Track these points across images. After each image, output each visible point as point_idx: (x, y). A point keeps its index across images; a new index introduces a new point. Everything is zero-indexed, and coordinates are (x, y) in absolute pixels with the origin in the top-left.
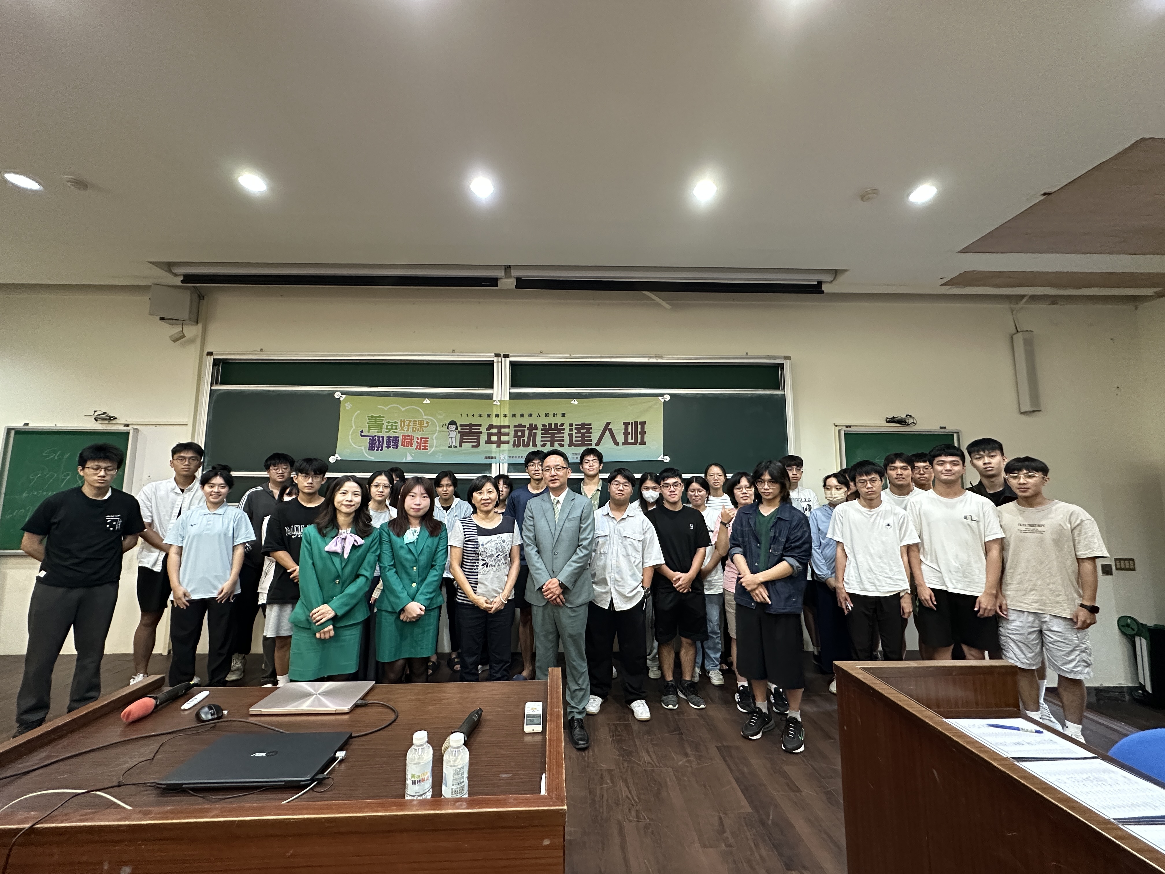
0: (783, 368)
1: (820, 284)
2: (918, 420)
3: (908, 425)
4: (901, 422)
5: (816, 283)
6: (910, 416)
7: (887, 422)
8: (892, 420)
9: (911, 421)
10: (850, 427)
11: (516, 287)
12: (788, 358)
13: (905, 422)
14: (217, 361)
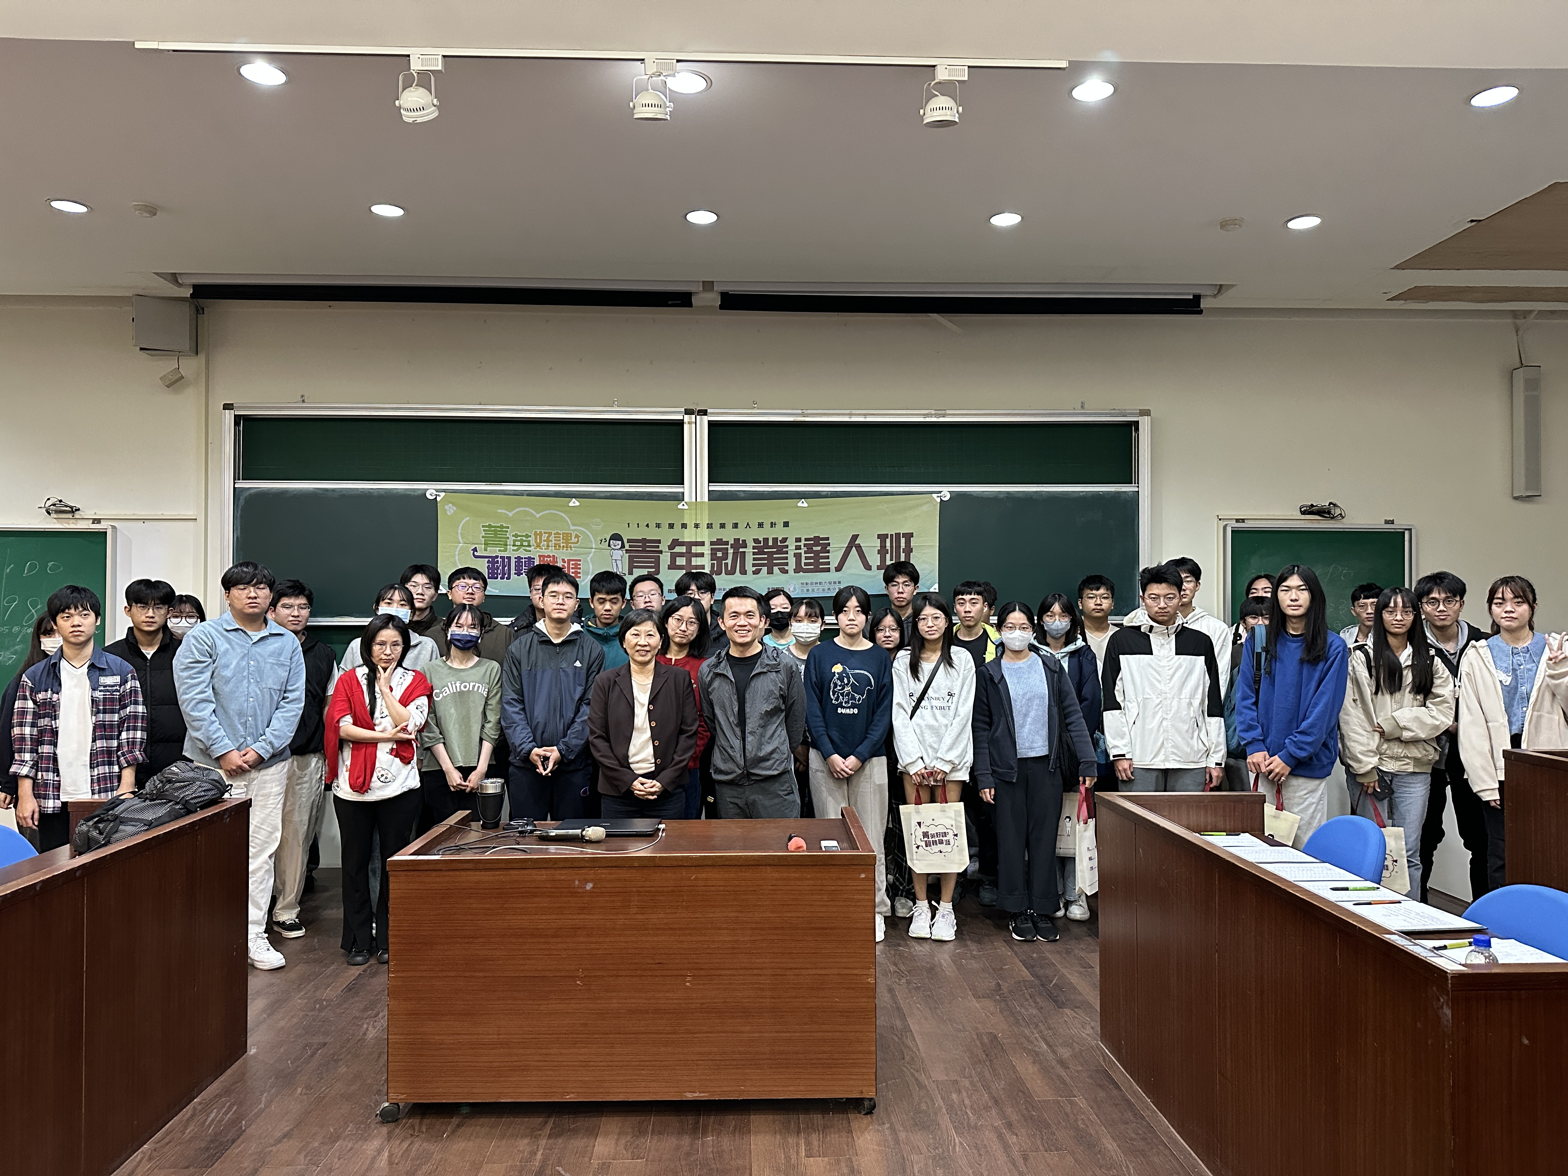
0: (1137, 429)
1: (1197, 298)
2: (1348, 512)
3: (1333, 518)
4: (1322, 512)
5: (1191, 297)
6: (1335, 505)
7: (1303, 513)
8: (1310, 511)
9: (1338, 512)
10: (1243, 520)
11: (722, 307)
12: (1146, 413)
13: (1329, 513)
14: (237, 418)
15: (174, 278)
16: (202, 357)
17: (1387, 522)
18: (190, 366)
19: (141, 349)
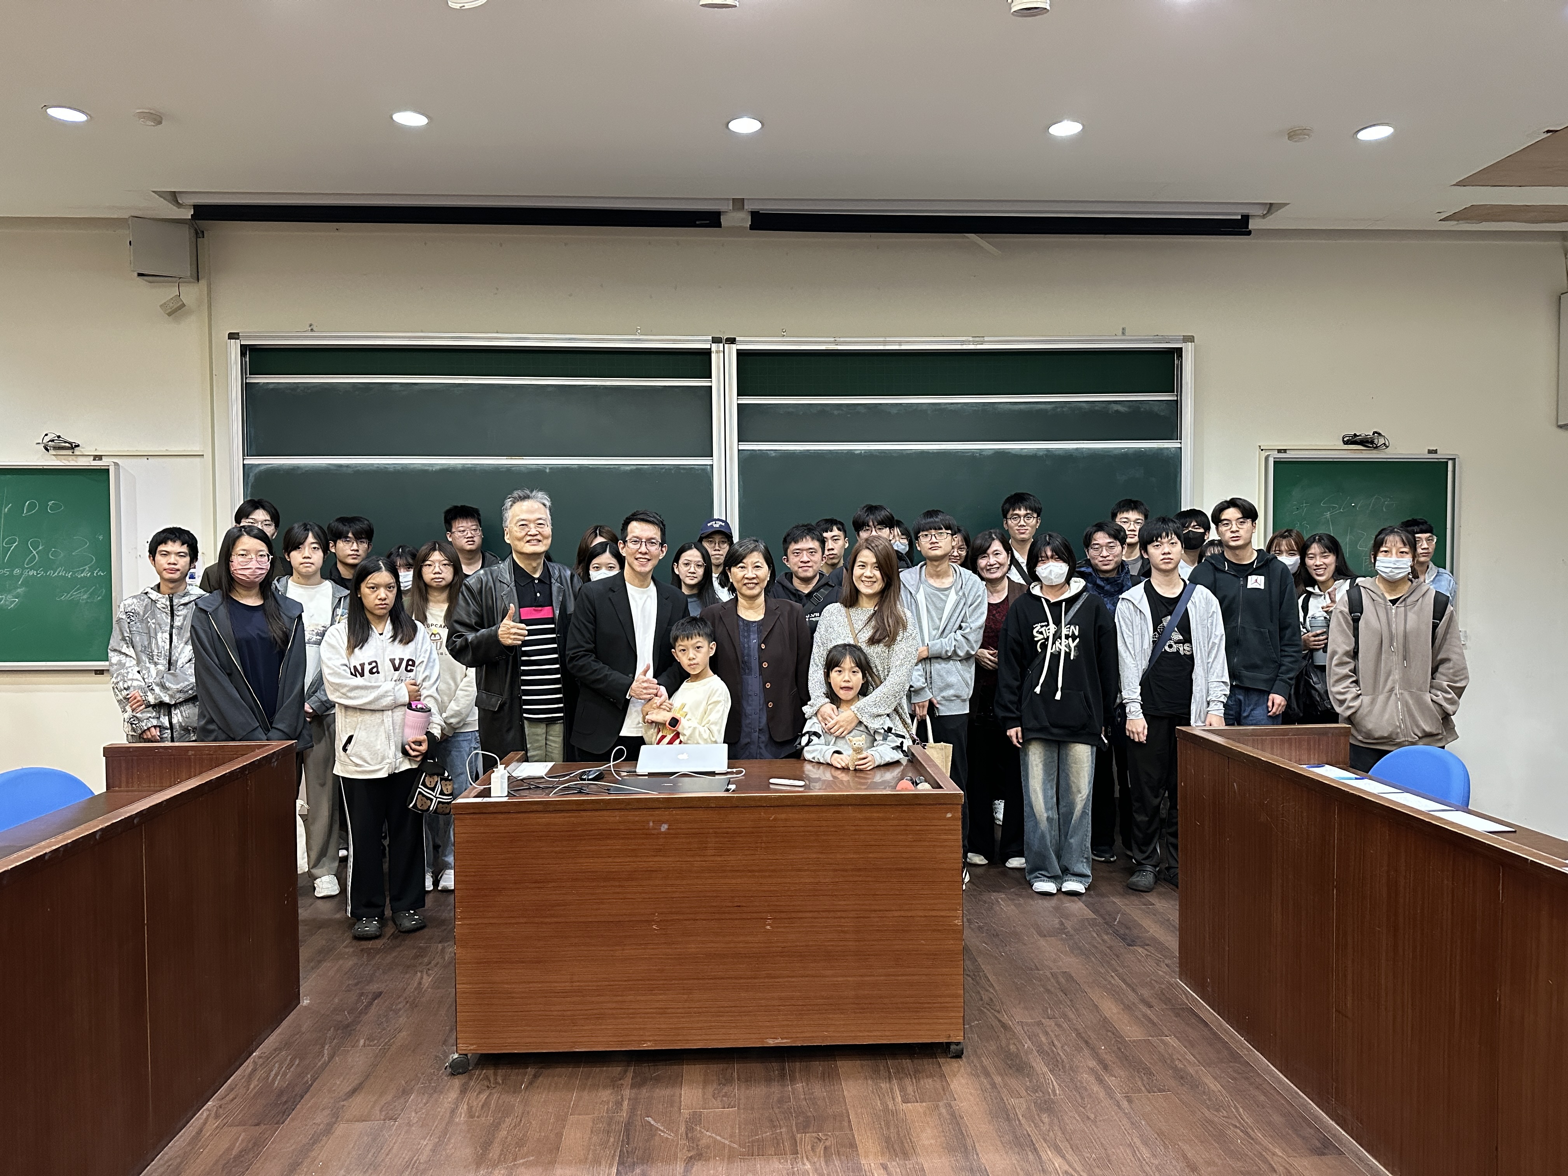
0: (1180, 356)
1: (1246, 218)
2: (1392, 442)
3: (1377, 447)
4: (1366, 442)
5: (1239, 217)
6: (1379, 434)
7: (1346, 443)
8: (1353, 440)
9: (1382, 441)
10: (1285, 451)
11: (752, 227)
12: (1190, 339)
13: (1372, 442)
14: (244, 349)
15: (174, 197)
16: (203, 283)
17: (1430, 452)
18: (191, 293)
19: (140, 275)
